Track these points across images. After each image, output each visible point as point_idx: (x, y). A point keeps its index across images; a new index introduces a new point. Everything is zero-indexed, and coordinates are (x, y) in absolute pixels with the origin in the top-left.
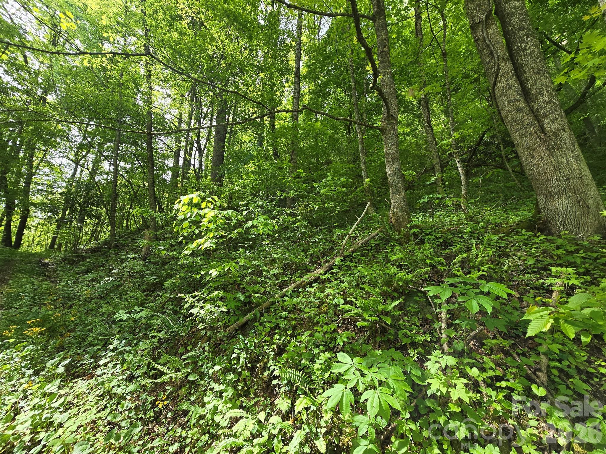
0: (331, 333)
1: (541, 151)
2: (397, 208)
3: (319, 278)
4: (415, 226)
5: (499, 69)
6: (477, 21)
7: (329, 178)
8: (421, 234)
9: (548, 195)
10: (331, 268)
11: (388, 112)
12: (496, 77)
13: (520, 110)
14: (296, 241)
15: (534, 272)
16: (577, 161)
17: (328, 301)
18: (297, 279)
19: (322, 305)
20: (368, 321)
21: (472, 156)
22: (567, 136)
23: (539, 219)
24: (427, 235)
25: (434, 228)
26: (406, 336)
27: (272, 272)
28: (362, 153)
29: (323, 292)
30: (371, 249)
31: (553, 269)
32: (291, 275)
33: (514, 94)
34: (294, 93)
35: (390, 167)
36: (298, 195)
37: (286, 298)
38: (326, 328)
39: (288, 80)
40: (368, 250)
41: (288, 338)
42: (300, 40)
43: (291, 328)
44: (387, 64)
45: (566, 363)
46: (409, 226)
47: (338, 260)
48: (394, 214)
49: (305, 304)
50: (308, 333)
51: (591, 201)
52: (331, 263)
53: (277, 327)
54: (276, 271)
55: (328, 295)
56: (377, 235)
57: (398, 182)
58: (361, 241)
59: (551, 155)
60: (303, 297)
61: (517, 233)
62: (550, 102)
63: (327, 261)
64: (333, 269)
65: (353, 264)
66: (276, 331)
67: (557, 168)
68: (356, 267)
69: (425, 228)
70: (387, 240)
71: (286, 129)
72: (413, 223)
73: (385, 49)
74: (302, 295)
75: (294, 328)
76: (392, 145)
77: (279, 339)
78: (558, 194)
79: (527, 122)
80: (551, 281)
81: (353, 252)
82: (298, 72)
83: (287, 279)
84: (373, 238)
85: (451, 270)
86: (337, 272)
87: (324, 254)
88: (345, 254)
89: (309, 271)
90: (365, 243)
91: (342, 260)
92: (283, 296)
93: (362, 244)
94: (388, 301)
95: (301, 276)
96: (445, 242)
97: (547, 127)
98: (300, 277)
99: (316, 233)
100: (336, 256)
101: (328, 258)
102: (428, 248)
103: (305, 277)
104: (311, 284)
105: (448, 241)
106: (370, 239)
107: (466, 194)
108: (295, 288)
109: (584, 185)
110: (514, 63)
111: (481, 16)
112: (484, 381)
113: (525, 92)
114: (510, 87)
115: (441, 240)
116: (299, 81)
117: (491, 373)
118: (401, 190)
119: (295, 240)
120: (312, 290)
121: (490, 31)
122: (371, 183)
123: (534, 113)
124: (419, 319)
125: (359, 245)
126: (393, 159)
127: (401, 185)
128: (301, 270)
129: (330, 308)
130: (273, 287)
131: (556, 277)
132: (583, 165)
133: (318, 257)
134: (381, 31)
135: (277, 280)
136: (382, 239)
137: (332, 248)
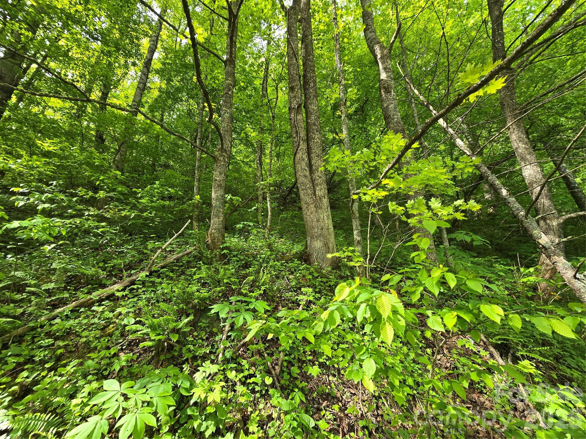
0: (110, 358)
1: (312, 207)
2: (215, 229)
3: (113, 294)
4: (227, 248)
5: (299, 145)
6: (293, 106)
7: (155, 186)
8: (230, 254)
9: (312, 238)
10: (133, 283)
11: (222, 145)
12: (297, 150)
13: (305, 176)
14: (97, 248)
15: (294, 291)
16: (328, 218)
17: (117, 321)
18: (83, 296)
19: (109, 326)
20: (154, 340)
21: (288, 195)
22: (325, 201)
23: (306, 253)
24: (234, 256)
25: (242, 250)
26: (189, 351)
27: (44, 287)
28: (198, 170)
29: (113, 311)
30: (182, 266)
31: (303, 289)
32: (76, 289)
33: (304, 165)
34: (139, 83)
35: (216, 192)
36: (110, 197)
37: (58, 320)
38: (103, 353)
39: (134, 64)
40: (179, 266)
41: (44, 374)
42: (159, 34)
43: (54, 359)
44: (228, 105)
45: (293, 356)
46: (221, 247)
47: (143, 275)
48: (211, 234)
49: (84, 327)
50: (75, 362)
51: (331, 245)
52: (134, 277)
53: (30, 360)
54: (51, 286)
55: (120, 314)
56: (191, 252)
57: (220, 207)
58: (175, 257)
59: (316, 212)
60: (85, 318)
61: (292, 261)
62: (320, 177)
63: (130, 275)
64: (134, 284)
65: (158, 280)
66: (26, 367)
67: (318, 221)
68: (161, 283)
69: (234, 251)
70: (199, 257)
71: (115, 117)
72: (225, 245)
73: (230, 93)
74: (83, 316)
75: (59, 359)
76: (221, 174)
77: (27, 377)
78: (317, 237)
79: (308, 186)
80: (301, 297)
81: (163, 267)
82: (148, 63)
83: (68, 295)
84: (188, 254)
85: (240, 288)
86: (138, 288)
87: (129, 267)
88: (153, 269)
89: (104, 286)
90: (178, 260)
91: (147, 276)
92: (54, 318)
93: (175, 259)
94: (183, 318)
95: (89, 293)
96: (246, 263)
97: (317, 193)
98: (87, 293)
99: (127, 242)
100: (142, 270)
101: (133, 272)
102: (231, 269)
103: (94, 294)
104: (100, 301)
105: (249, 263)
106: (183, 256)
107: (270, 226)
108: (76, 307)
109: (329, 234)
110: (308, 145)
111: (295, 105)
112: (240, 380)
113: (310, 166)
114: (303, 160)
115: (243, 262)
116: (149, 72)
117: (246, 373)
118: (221, 214)
119: (97, 246)
120: (100, 309)
121: (298, 117)
122: (201, 201)
123: (313, 181)
124: (206, 333)
125: (172, 260)
126: (219, 186)
127: (221, 210)
128: (92, 285)
129: (117, 329)
130: (39, 306)
131: (304, 295)
132: (330, 221)
133: (121, 271)
134: (229, 76)
135: (50, 296)
136: (195, 257)
137: (141, 261)
